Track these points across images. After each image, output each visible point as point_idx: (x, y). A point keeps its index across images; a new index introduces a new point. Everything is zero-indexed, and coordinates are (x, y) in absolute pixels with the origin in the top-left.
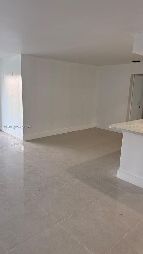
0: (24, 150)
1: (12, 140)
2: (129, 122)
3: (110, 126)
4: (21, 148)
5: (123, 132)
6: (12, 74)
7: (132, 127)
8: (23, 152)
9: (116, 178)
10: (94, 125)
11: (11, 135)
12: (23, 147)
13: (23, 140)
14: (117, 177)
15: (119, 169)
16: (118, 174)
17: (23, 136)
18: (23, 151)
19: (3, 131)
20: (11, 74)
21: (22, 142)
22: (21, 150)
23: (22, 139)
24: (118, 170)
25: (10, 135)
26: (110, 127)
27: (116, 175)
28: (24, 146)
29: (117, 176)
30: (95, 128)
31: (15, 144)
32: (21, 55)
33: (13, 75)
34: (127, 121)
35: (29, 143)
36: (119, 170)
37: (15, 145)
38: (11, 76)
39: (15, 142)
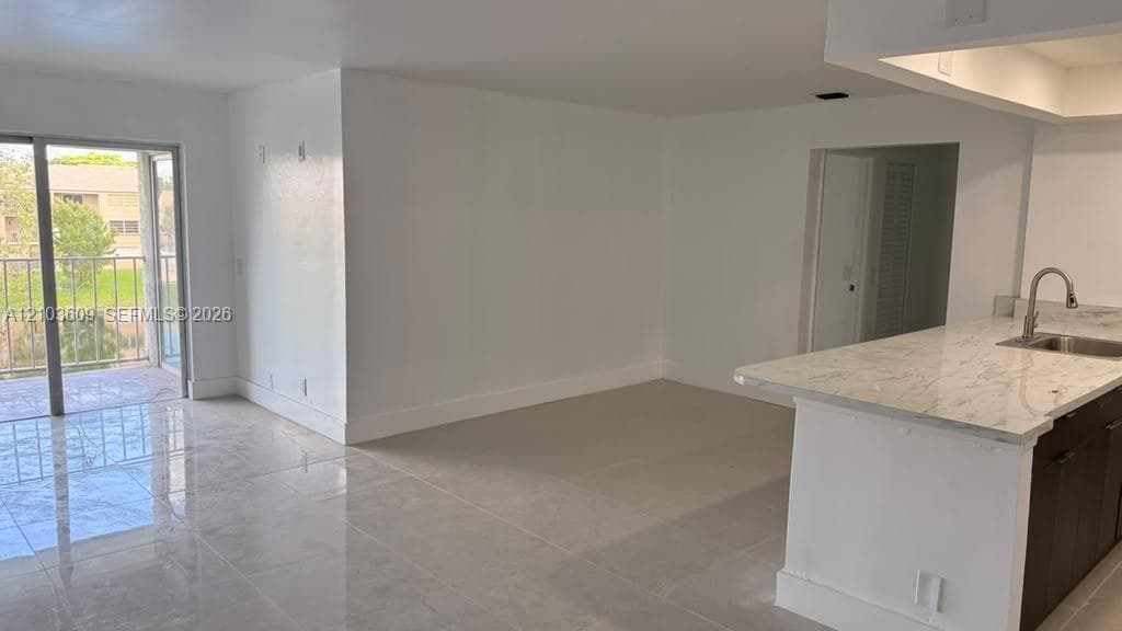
0: (348, 489)
1: (294, 441)
2: (809, 355)
3: (739, 375)
4: (336, 475)
5: (795, 399)
6: (302, 153)
7: (832, 377)
8: (342, 495)
9: (772, 610)
10: (654, 366)
11: (290, 417)
12: (343, 473)
13: (344, 442)
14: (776, 604)
15: (783, 566)
16: (778, 591)
17: (345, 421)
18: (345, 491)
19: (255, 404)
20: (298, 152)
21: (343, 450)
22: (335, 491)
23: (340, 436)
24: (779, 574)
25: (284, 421)
26: (736, 379)
27: (773, 596)
28: (347, 468)
29: (774, 600)
30: (662, 379)
31: (310, 462)
32: (342, 70)
33: (307, 156)
34: (802, 350)
35: (370, 454)
36: (786, 569)
37: (309, 467)
38: (297, 161)
39: (306, 450)
